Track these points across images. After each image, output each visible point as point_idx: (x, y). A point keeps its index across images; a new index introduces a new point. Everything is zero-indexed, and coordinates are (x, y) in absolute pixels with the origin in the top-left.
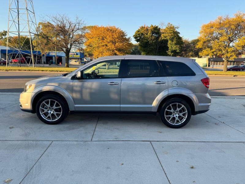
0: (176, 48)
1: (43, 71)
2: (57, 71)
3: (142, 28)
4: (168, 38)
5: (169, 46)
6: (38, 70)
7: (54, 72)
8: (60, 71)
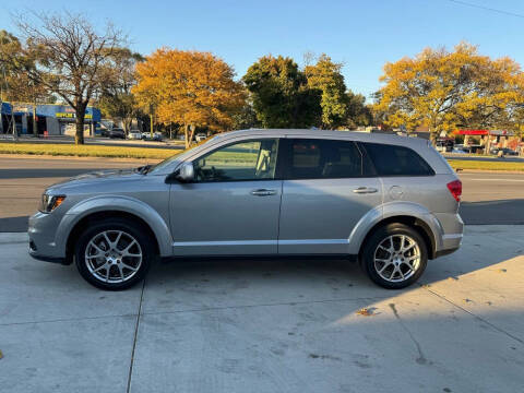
0: (339, 109)
1: (31, 153)
2: (72, 155)
3: (265, 61)
4: (322, 87)
5: (322, 104)
6: (18, 153)
7: (63, 158)
8: (80, 156)
